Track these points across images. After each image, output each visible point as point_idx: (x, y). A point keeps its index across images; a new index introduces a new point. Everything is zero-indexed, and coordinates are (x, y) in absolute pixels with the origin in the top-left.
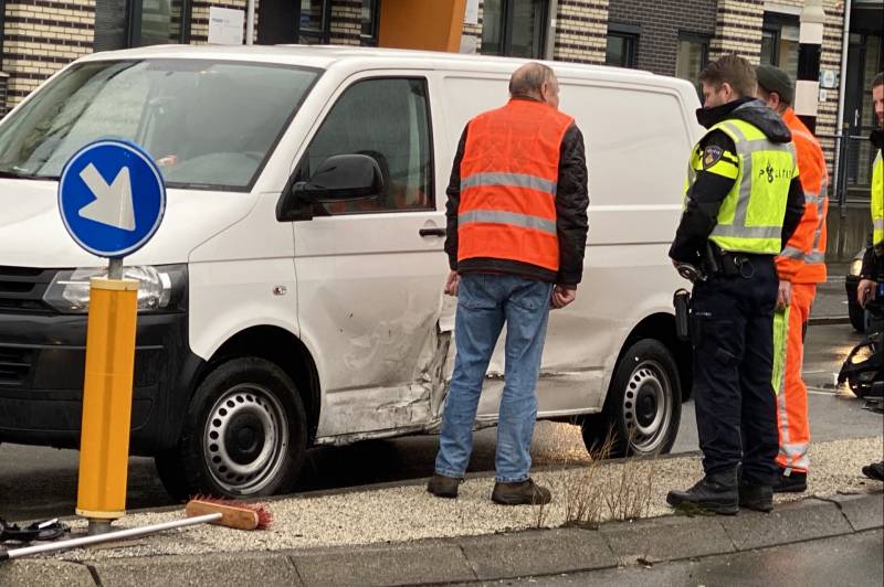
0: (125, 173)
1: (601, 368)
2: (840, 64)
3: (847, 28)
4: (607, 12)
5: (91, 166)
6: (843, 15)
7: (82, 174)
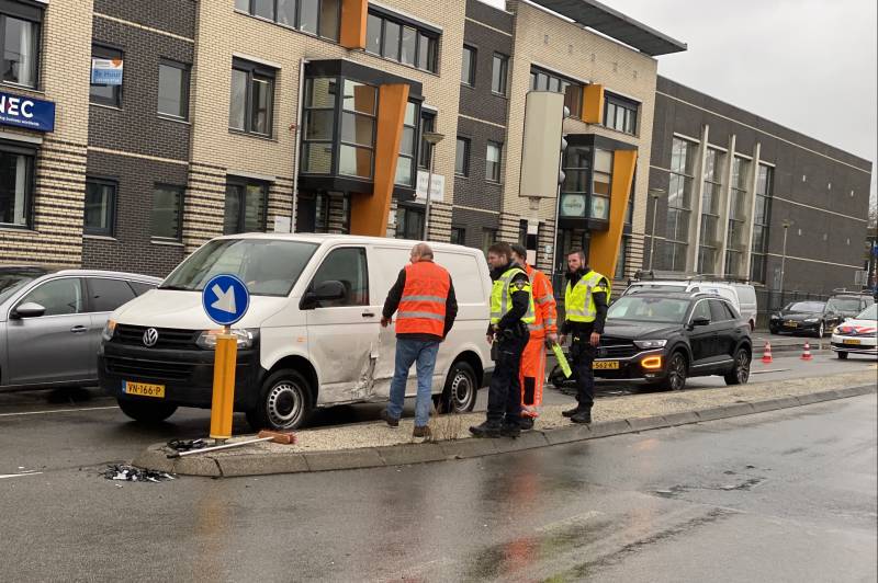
0: (232, 288)
1: (442, 375)
2: (553, 243)
3: (557, 227)
4: (451, 220)
5: (217, 285)
6: (555, 221)
7: (213, 289)
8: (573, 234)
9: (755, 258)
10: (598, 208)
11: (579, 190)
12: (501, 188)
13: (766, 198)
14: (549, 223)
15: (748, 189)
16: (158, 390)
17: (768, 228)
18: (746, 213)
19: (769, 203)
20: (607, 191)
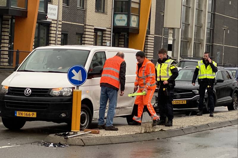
0: (80, 71)
1: (132, 106)
2: (110, 40)
3: (112, 32)
4: (61, 29)
5: (74, 70)
6: (111, 29)
7: (72, 71)
8: (119, 36)
9: (208, 47)
10: (134, 21)
11: (122, 12)
12: (85, 11)
13: (212, 13)
14: (108, 30)
15: (203, 9)
16: (33, 114)
17: (213, 30)
18: (202, 22)
19: (213, 16)
20: (138, 13)
